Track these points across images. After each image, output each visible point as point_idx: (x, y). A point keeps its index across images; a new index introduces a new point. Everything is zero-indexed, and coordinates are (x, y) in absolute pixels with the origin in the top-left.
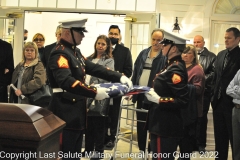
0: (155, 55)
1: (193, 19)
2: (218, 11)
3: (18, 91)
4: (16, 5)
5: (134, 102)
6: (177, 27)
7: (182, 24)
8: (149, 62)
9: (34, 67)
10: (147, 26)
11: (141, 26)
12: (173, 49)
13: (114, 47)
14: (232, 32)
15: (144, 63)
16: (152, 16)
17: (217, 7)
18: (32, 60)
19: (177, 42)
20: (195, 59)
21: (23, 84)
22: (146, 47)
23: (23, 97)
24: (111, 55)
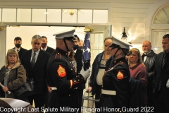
0: (108, 57)
1: (137, 28)
2: (157, 22)
3: (5, 88)
5: (93, 94)
6: (124, 35)
7: (129, 32)
8: (104, 63)
10: (102, 35)
11: (97, 35)
12: (119, 52)
13: (75, 52)
14: (167, 38)
15: (100, 64)
16: (105, 27)
17: (155, 19)
19: (122, 47)
20: (139, 60)
22: (101, 51)
23: (10, 92)
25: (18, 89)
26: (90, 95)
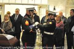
1: (60, 6)
3: (3, 30)
4: (2, 2)
6: (54, 9)
7: (56, 8)
9: (8, 22)
10: (45, 9)
11: (43, 9)
12: (53, 16)
13: (34, 16)
15: (44, 21)
16: (46, 6)
17: (68, 3)
18: (7, 20)
21: (4, 28)
23: (4, 32)
24: (33, 18)
25: (8, 31)
26: (40, 34)
